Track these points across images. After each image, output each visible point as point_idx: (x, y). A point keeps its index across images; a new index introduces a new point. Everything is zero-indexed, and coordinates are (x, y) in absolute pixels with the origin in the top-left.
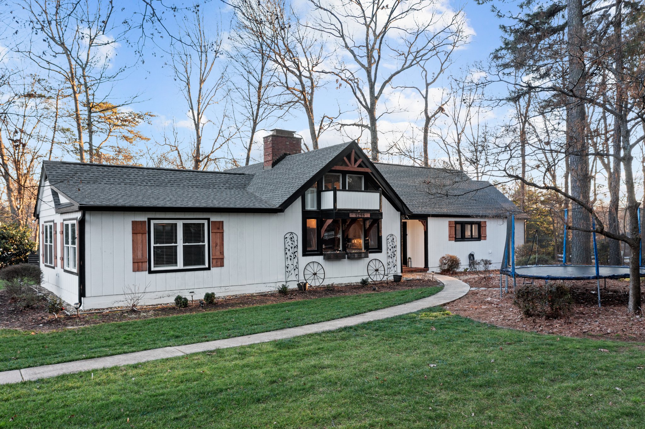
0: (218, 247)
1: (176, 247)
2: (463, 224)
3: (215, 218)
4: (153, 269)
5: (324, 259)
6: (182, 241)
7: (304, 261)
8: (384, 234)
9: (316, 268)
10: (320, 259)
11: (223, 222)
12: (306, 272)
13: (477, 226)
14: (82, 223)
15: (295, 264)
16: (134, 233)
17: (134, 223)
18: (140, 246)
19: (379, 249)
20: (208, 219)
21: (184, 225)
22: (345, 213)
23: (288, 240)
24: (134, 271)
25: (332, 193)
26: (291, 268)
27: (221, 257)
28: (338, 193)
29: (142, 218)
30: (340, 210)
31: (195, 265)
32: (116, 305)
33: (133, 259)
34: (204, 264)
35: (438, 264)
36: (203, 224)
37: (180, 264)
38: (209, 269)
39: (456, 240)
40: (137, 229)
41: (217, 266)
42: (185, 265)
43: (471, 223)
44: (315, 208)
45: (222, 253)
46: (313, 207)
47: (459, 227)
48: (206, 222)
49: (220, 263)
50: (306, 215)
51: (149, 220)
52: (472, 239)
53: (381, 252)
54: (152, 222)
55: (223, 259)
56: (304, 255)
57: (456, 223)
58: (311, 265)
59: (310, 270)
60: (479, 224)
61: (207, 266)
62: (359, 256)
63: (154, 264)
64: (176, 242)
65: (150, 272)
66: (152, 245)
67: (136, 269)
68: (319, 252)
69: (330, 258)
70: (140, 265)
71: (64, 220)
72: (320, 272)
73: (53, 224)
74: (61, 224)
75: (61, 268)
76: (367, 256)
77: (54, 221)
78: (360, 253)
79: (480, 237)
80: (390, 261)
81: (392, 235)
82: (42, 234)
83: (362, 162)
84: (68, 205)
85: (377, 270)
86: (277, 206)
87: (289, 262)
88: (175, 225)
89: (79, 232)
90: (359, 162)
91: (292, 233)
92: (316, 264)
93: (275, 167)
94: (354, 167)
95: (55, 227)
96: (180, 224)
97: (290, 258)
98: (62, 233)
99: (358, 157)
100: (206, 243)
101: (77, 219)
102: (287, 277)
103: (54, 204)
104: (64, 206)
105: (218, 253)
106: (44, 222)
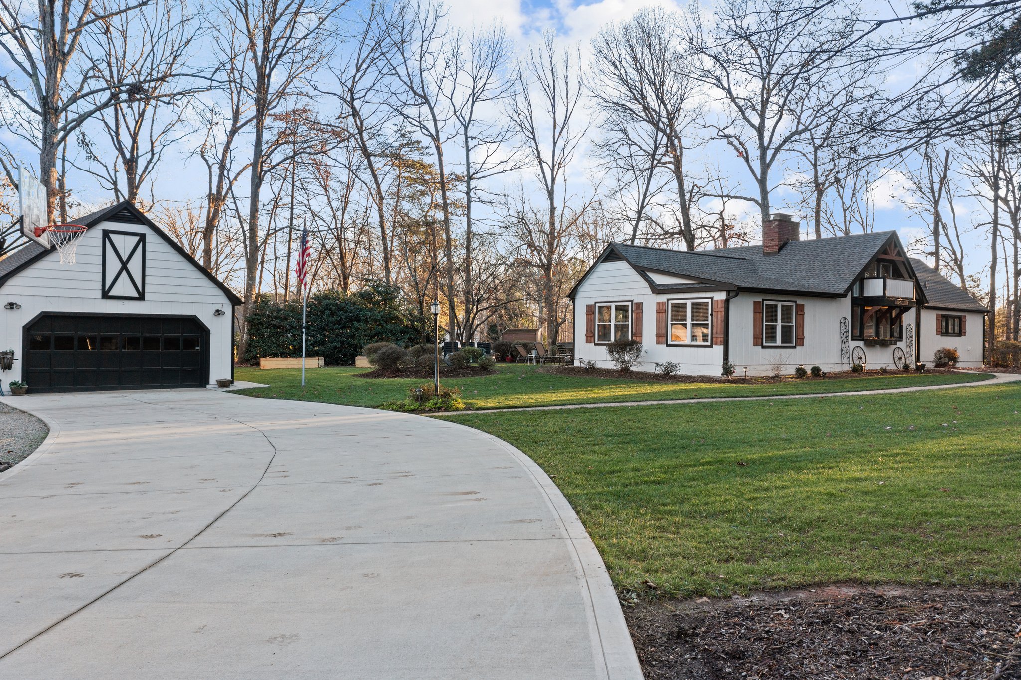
0: (801, 328)
1: (776, 326)
2: (946, 318)
3: (800, 301)
4: (765, 344)
5: (865, 344)
6: (780, 321)
7: (853, 344)
8: (905, 324)
10: (861, 344)
11: (804, 305)
12: (855, 356)
13: (957, 321)
14: (727, 301)
15: (847, 348)
16: (755, 312)
17: (755, 303)
18: (758, 323)
19: (900, 338)
20: (796, 302)
21: (783, 306)
22: (891, 300)
23: (842, 324)
24: (754, 345)
25: (882, 280)
26: (844, 350)
27: (802, 337)
28: (888, 281)
29: (760, 298)
30: (888, 297)
31: (787, 343)
33: (753, 335)
34: (792, 343)
35: (932, 358)
36: (792, 306)
37: (779, 342)
38: (795, 347)
39: (942, 334)
40: (757, 307)
41: (800, 346)
42: (782, 343)
43: (954, 317)
44: (859, 296)
45: (803, 333)
46: (857, 294)
47: (944, 321)
48: (794, 304)
49: (800, 342)
50: (854, 299)
51: (763, 300)
52: (954, 334)
53: (902, 341)
54: (765, 302)
55: (803, 339)
56: (852, 339)
57: (943, 316)
58: (857, 349)
59: (857, 354)
60: (960, 318)
61: (794, 345)
62: (890, 344)
63: (765, 340)
64: (776, 322)
65: (763, 347)
66: (765, 323)
67: (756, 344)
68: (860, 337)
69: (870, 344)
70: (758, 341)
71: (668, 300)
72: (863, 357)
73: (630, 303)
74: (658, 303)
75: (658, 343)
76: (896, 344)
77: (632, 301)
78: (891, 341)
79: (961, 333)
80: (908, 349)
81: (910, 325)
82: (587, 314)
83: (899, 252)
84: (696, 286)
85: (900, 359)
86: (841, 292)
87: (843, 346)
88: (776, 306)
89: (723, 309)
90: (896, 252)
91: (845, 318)
92: (859, 349)
93: (781, 252)
94: (893, 256)
95: (639, 306)
96: (780, 304)
97: (843, 342)
98: (661, 309)
99: (896, 246)
100: (794, 324)
101: (712, 298)
102: (842, 359)
103: (646, 284)
104: (684, 286)
105: (801, 334)
106: (596, 303)
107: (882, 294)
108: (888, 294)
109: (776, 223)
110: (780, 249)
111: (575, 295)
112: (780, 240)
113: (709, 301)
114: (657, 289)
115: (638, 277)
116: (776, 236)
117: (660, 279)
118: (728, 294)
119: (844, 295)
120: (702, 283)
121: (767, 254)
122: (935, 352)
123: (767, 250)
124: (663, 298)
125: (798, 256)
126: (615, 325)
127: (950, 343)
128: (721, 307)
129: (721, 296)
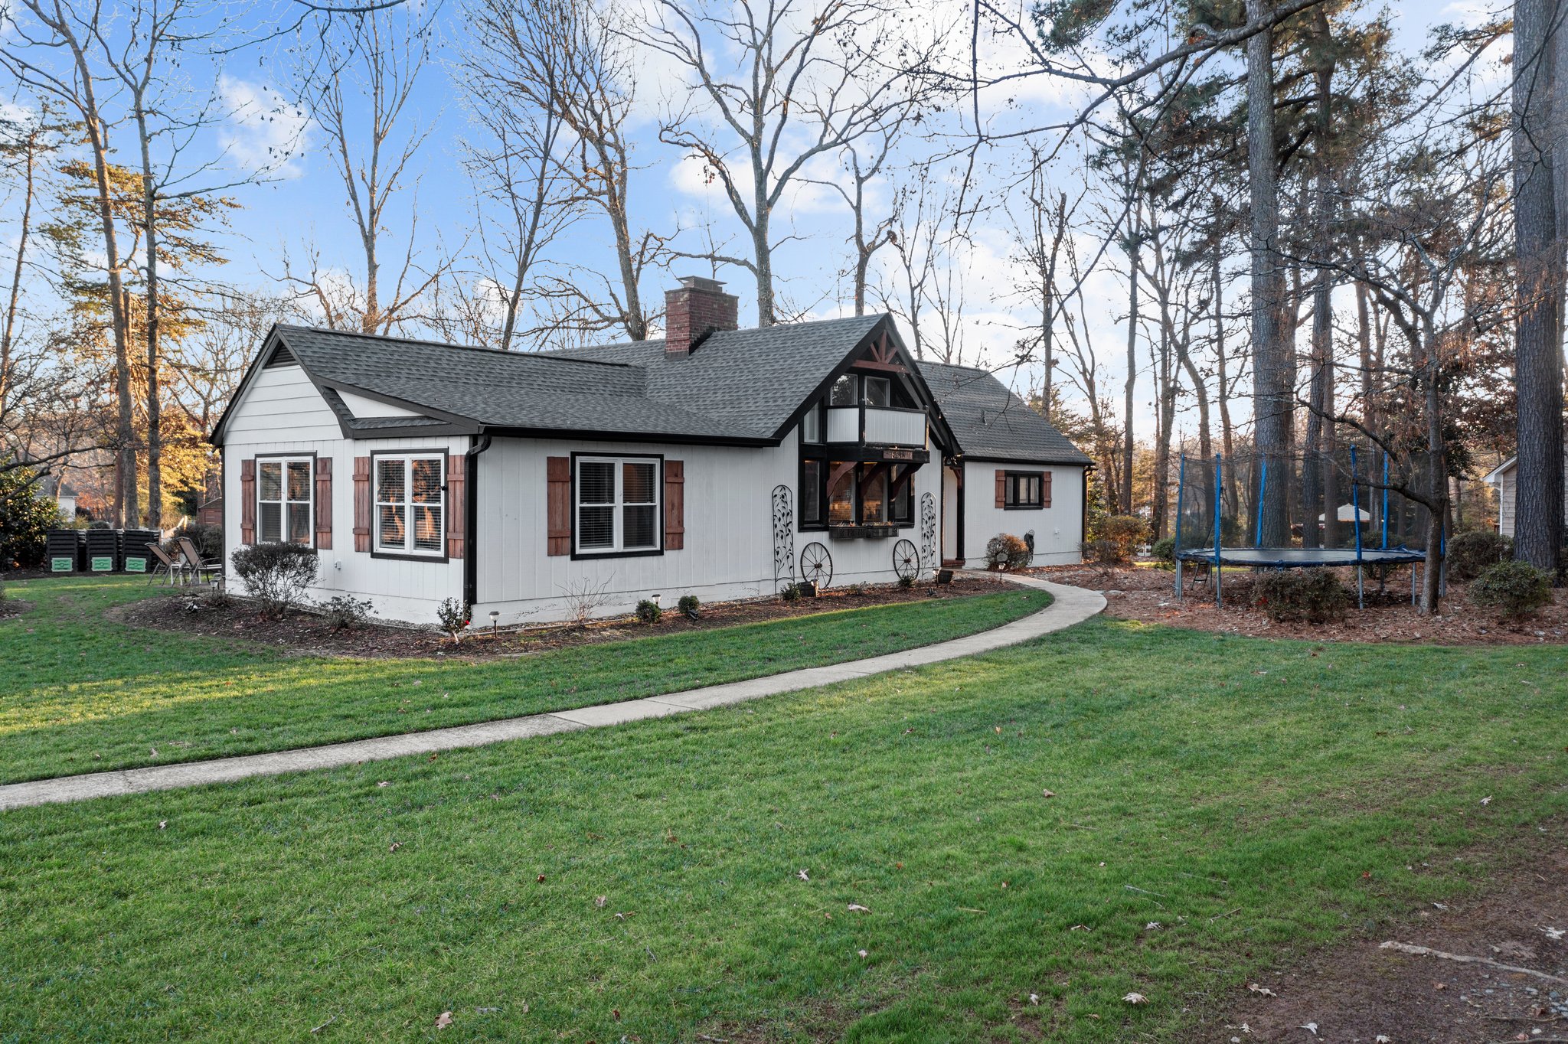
0: (675, 512)
1: (610, 509)
2: (1016, 476)
3: (671, 455)
4: (579, 551)
5: (831, 537)
6: (621, 498)
7: (802, 539)
8: (918, 495)
9: (819, 555)
10: (822, 537)
11: (682, 463)
12: (806, 563)
13: (1035, 482)
14: (471, 460)
15: (788, 547)
16: (551, 481)
17: (550, 460)
18: (559, 506)
19: (909, 522)
20: (661, 457)
21: (626, 467)
22: (875, 451)
23: (778, 500)
24: (550, 554)
25: (856, 411)
26: (783, 552)
27: (679, 530)
28: (868, 412)
29: (562, 452)
30: (869, 445)
31: (639, 544)
32: (522, 620)
33: (549, 531)
34: (652, 543)
35: (983, 551)
36: (652, 467)
37: (618, 545)
38: (660, 553)
39: (1007, 507)
40: (557, 473)
41: (673, 548)
42: (626, 545)
43: (1029, 475)
44: (815, 440)
45: (681, 523)
46: (812, 437)
47: (1010, 480)
48: (657, 462)
49: (675, 539)
50: (805, 451)
51: (574, 455)
52: (1029, 506)
53: (911, 526)
54: (579, 460)
55: (682, 534)
56: (801, 529)
57: (1008, 474)
58: (811, 548)
59: (810, 559)
60: (1040, 476)
61: (658, 548)
62: (885, 534)
63: (582, 542)
64: (612, 500)
65: (575, 557)
66: (578, 505)
67: (554, 551)
68: (822, 524)
69: (842, 536)
70: (559, 543)
71: (373, 453)
72: (826, 563)
73: (310, 459)
74: (357, 460)
75: (358, 550)
76: (895, 535)
77: (314, 455)
78: (886, 528)
79: (1041, 502)
80: (926, 542)
81: (928, 495)
82: (244, 481)
83: (897, 354)
84: (417, 423)
85: (907, 561)
86: (769, 435)
87: (780, 543)
88: (611, 466)
89: (462, 478)
90: (891, 355)
91: (784, 487)
92: (818, 548)
93: (696, 353)
94: (884, 363)
95: (324, 465)
96: (619, 465)
97: (782, 534)
98: (362, 477)
99: (890, 344)
100: (657, 503)
101: (446, 451)
102: (777, 571)
103: (332, 418)
104: (397, 424)
105: (675, 523)
106: (257, 456)
107: (856, 439)
108: (869, 438)
109: (686, 296)
110: (694, 347)
111: (222, 440)
112: (693, 328)
113: (441, 456)
114: (354, 429)
115: (321, 403)
116: (685, 320)
117: (362, 408)
118: (474, 442)
119: (775, 442)
120: (429, 418)
121: (670, 357)
122: (987, 541)
123: (672, 348)
124: (364, 449)
125: (720, 360)
126: (290, 506)
127: (1016, 524)
128: (459, 470)
129: (460, 447)
